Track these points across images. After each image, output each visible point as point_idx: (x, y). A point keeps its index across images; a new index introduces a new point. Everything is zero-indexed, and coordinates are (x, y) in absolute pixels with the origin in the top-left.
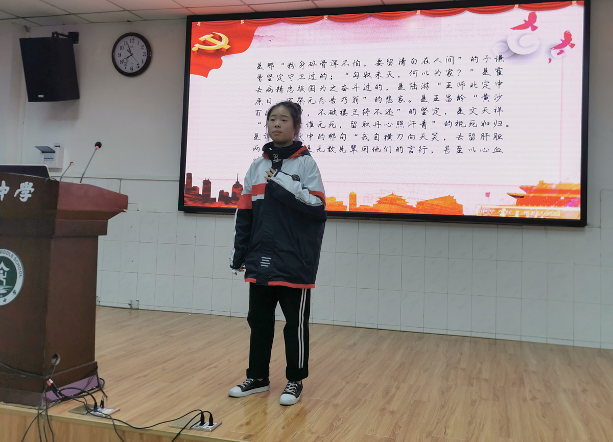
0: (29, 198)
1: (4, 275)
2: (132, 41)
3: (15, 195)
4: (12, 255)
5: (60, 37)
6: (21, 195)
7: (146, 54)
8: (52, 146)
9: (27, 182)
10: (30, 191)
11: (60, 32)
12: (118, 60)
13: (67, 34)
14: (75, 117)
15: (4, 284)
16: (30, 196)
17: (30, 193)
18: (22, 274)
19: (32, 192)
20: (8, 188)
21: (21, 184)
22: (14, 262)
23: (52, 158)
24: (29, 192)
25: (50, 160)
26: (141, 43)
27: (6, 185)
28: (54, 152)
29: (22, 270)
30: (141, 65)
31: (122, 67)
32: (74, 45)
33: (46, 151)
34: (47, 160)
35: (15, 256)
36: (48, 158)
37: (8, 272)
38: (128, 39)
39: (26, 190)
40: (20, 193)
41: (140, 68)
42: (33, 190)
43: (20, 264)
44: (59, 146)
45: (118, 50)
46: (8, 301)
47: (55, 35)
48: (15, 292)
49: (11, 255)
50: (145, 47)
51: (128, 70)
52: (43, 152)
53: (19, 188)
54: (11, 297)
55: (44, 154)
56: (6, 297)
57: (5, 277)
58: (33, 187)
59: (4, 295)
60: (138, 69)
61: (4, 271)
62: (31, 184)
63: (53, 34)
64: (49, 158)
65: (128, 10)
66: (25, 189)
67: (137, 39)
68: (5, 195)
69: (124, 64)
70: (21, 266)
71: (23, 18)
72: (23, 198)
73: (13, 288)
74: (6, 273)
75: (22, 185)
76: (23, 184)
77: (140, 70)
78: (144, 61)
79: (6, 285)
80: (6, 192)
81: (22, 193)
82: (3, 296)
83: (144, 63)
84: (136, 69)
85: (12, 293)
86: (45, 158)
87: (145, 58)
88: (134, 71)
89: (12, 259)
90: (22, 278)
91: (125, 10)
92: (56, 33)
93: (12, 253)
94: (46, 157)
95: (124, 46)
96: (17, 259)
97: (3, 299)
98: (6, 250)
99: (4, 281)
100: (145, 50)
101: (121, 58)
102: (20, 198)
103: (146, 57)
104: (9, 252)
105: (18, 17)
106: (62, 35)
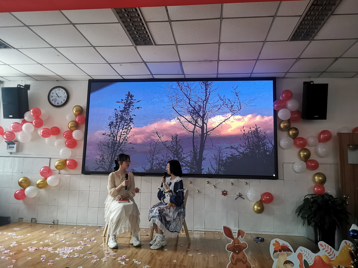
2: (59, 90)
8: (13, 141)
12: (51, 99)
13: (24, 86)
23: (13, 147)
26: (64, 91)
28: (14, 144)
32: (28, 91)
38: (57, 89)
44: (17, 141)
45: (51, 94)
47: (19, 86)
51: (56, 104)
52: (8, 144)
67: (61, 89)
69: (54, 101)
71: (2, 77)
77: (63, 104)
87: (66, 99)
88: (59, 105)
91: (58, 75)
94: (10, 147)
95: (54, 92)
100: (66, 95)
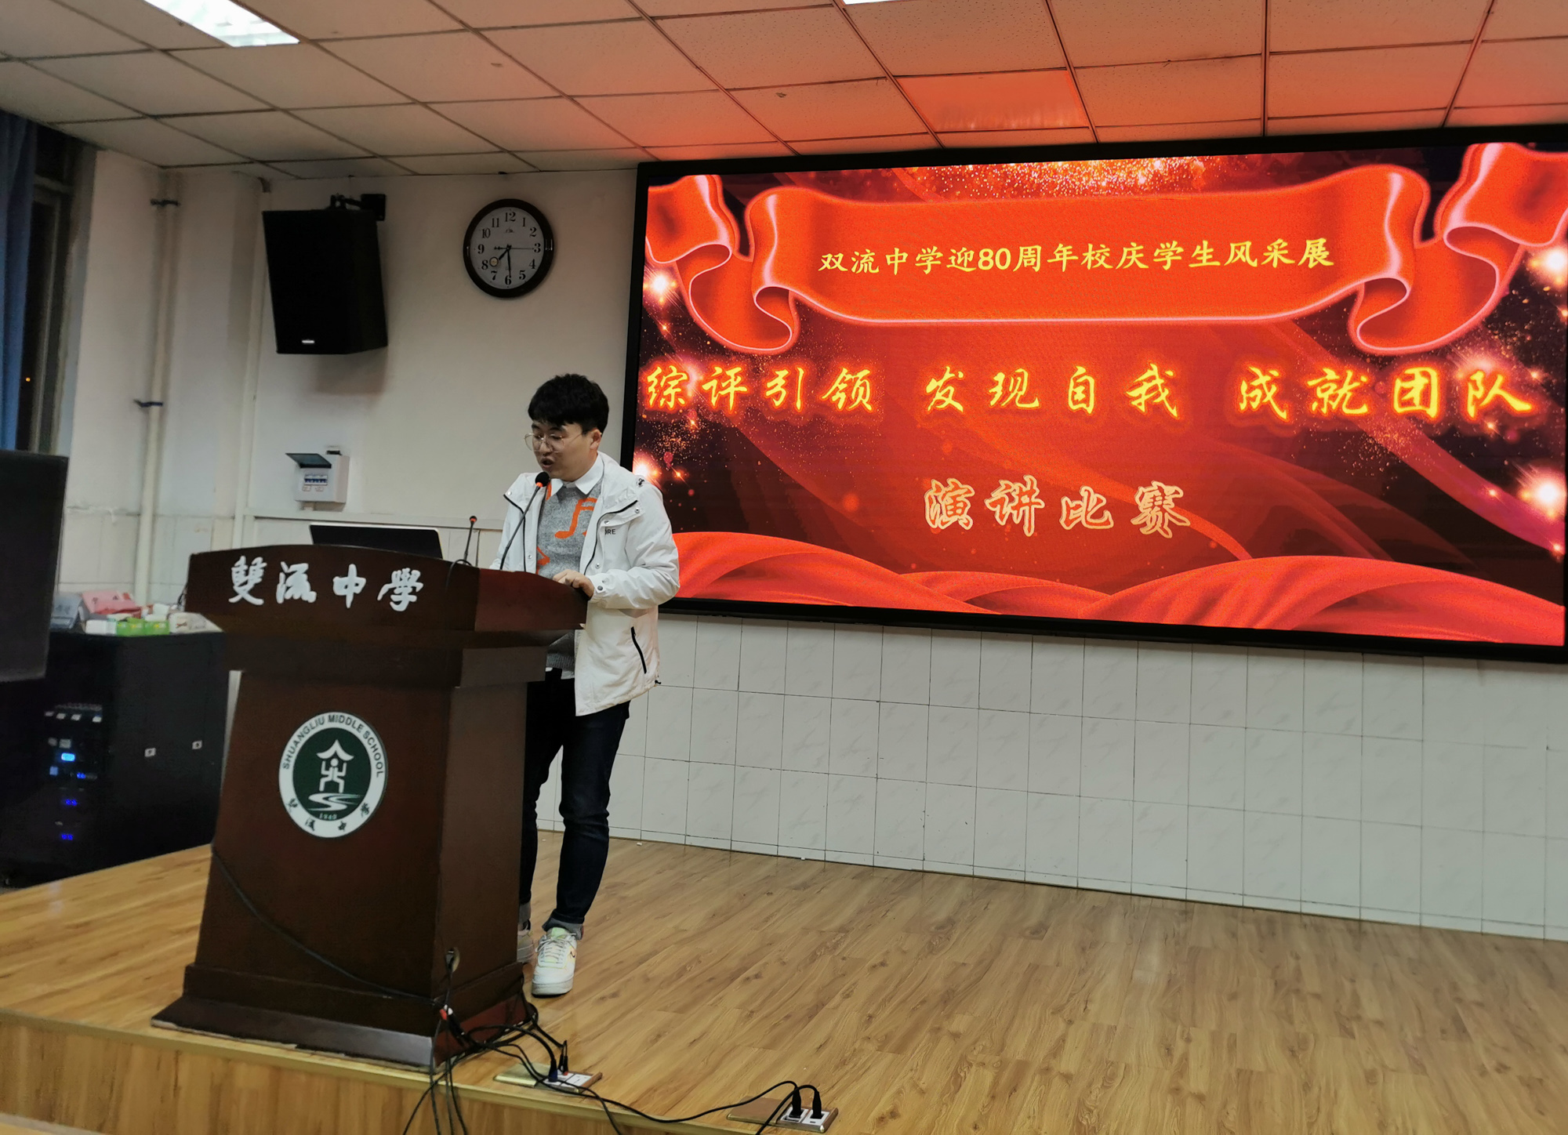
0: (410, 603)
1: (340, 770)
3: (380, 597)
4: (360, 726)
5: (348, 206)
6: (393, 597)
7: (542, 248)
8: (323, 453)
9: (408, 570)
10: (414, 588)
11: (347, 196)
12: (478, 260)
13: (358, 198)
14: (375, 386)
15: (341, 789)
16: (414, 598)
17: (414, 592)
18: (383, 769)
19: (418, 590)
20: (362, 581)
21: (394, 573)
22: (365, 742)
23: (324, 480)
24: (411, 590)
25: (319, 483)
26: (532, 222)
27: (359, 575)
28: (329, 466)
29: (382, 760)
30: (530, 273)
31: (486, 275)
32: (379, 223)
33: (310, 462)
34: (312, 483)
35: (366, 728)
36: (314, 480)
37: (348, 762)
38: (500, 214)
39: (404, 586)
40: (391, 591)
41: (527, 279)
42: (419, 586)
43: (378, 746)
44: (337, 453)
45: (477, 239)
46: (349, 829)
47: (338, 204)
48: (365, 809)
49: (357, 725)
50: (539, 233)
51: (500, 283)
52: (302, 466)
53: (390, 581)
54: (355, 820)
55: (303, 470)
56: (345, 820)
57: (343, 774)
58: (418, 581)
59: (341, 814)
60: (523, 282)
61: (341, 762)
62: (417, 573)
63: (333, 199)
64: (317, 480)
65: (509, 152)
66: (402, 584)
67: (520, 214)
68: (355, 594)
69: (490, 269)
70: (380, 751)
71: (263, 162)
72: (398, 603)
73: (359, 801)
74: (345, 765)
75: (396, 575)
76: (399, 572)
77: (526, 283)
78: (538, 264)
79: (346, 791)
80: (358, 590)
81: (396, 591)
82: (338, 818)
83: (537, 267)
84: (517, 282)
85: (358, 810)
86: (306, 480)
87: (538, 258)
88: (511, 286)
89: (360, 735)
90: (382, 777)
91: (502, 151)
92: (341, 198)
93: (359, 722)
94: (310, 477)
95: (491, 229)
96: (372, 735)
97: (338, 823)
98: (346, 716)
99: (342, 783)
100: (539, 238)
101: (486, 256)
102: (392, 604)
103: (541, 253)
104: (354, 718)
105: (252, 161)
106: (351, 201)
